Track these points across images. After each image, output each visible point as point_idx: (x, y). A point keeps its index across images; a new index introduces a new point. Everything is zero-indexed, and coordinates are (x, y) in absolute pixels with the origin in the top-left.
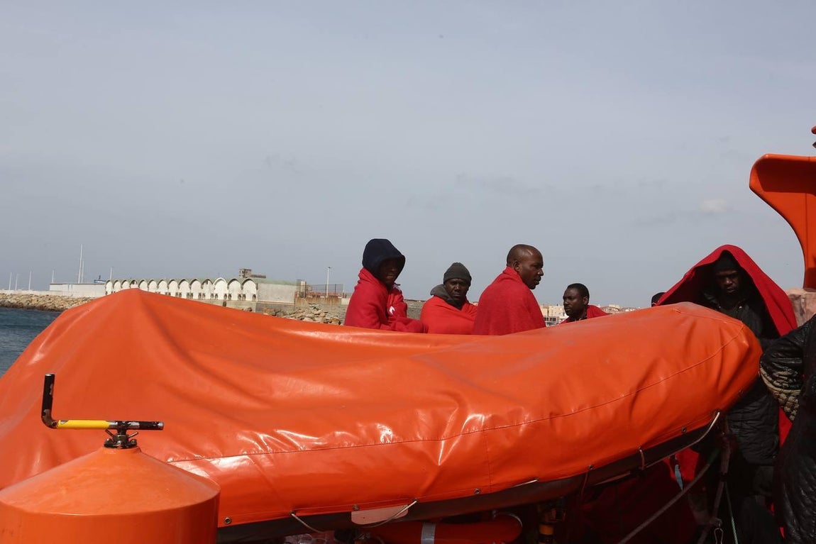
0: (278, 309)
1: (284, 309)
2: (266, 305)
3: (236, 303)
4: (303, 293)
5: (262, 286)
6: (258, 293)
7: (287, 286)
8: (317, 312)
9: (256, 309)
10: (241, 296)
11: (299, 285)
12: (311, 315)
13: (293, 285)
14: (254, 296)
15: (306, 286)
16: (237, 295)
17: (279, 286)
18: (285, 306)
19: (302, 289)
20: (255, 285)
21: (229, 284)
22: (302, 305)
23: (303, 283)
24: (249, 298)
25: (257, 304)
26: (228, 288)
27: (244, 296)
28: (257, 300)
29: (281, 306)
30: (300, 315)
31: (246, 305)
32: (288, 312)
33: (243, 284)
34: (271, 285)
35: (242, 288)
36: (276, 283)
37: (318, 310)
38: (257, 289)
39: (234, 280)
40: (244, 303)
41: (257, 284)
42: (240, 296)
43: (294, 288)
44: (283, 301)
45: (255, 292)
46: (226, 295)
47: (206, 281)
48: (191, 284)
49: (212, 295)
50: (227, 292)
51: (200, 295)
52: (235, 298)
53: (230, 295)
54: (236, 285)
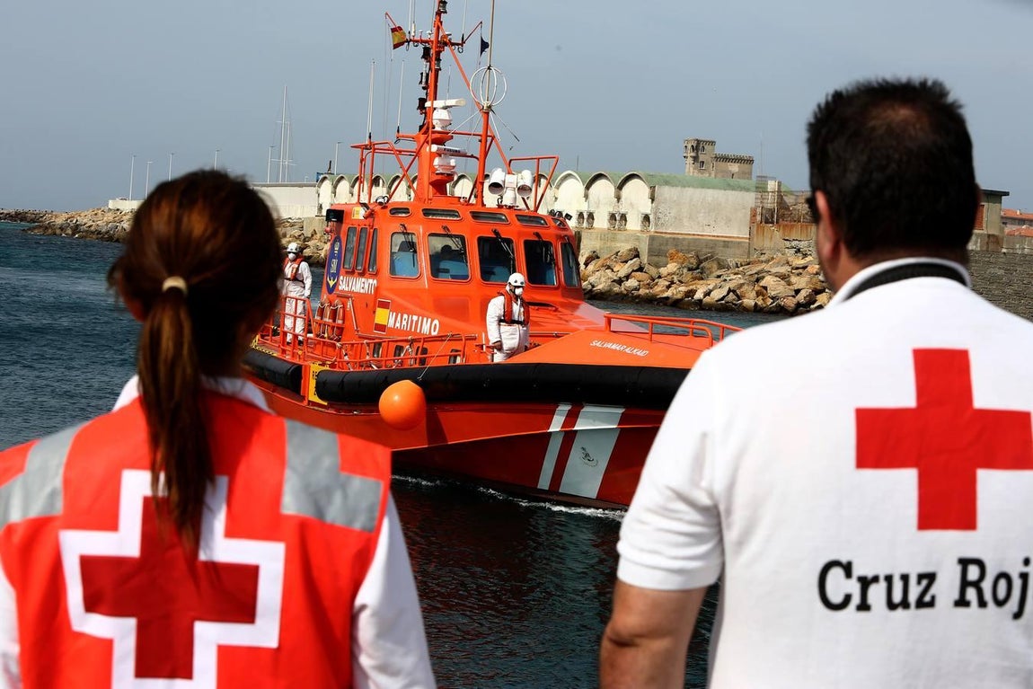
0: (705, 252)
1: (720, 254)
2: (676, 241)
3: (603, 236)
4: (771, 211)
5: (665, 192)
6: (656, 210)
7: (730, 193)
8: (800, 262)
9: (651, 252)
10: (618, 219)
11: (761, 189)
12: (784, 270)
13: (748, 190)
14: (646, 218)
15: (780, 195)
16: (607, 217)
17: (711, 194)
18: (726, 244)
19: (771, 202)
20: (647, 191)
21: (588, 187)
22: (767, 244)
23: (772, 185)
24: (634, 224)
25: (652, 239)
26: (586, 196)
27: (624, 217)
28: (652, 229)
29: (714, 244)
30: (755, 269)
31: (627, 241)
32: (731, 261)
33: (620, 187)
34: (689, 191)
35: (619, 198)
37: (805, 255)
38: (653, 199)
40: (620, 236)
41: (653, 188)
42: (613, 217)
43: (750, 199)
44: (720, 231)
45: (647, 207)
46: (581, 215)
50: (584, 208)
52: (601, 222)
53: (591, 216)
54: (603, 189)
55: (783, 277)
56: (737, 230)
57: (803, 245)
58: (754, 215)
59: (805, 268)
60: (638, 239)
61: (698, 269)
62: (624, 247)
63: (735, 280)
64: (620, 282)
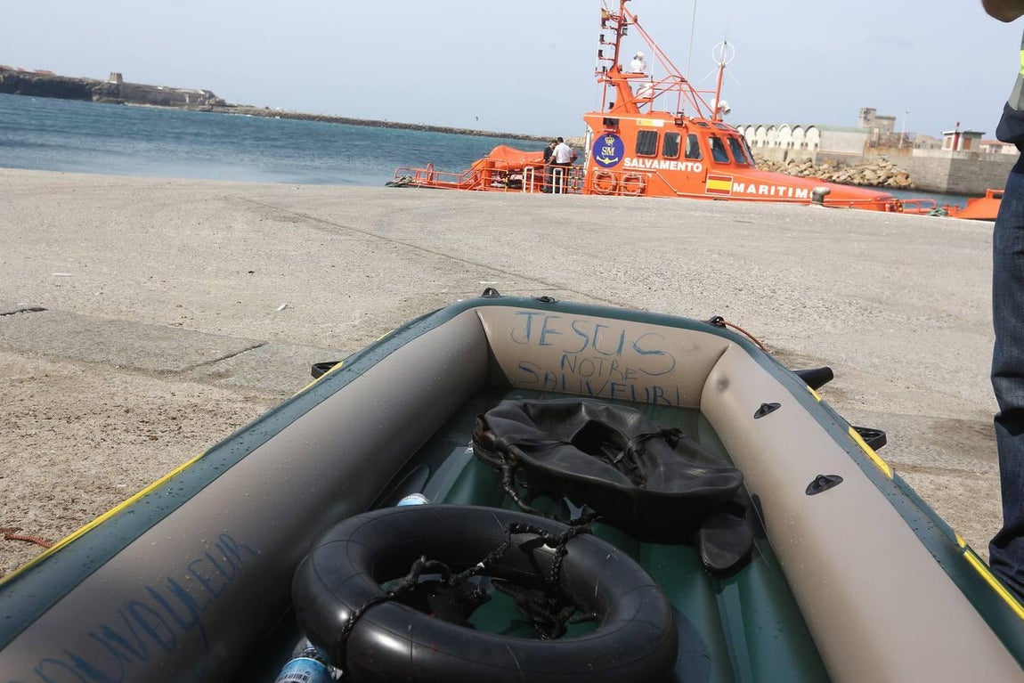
0: (842, 160)
1: (848, 161)
2: (828, 155)
3: (799, 153)
4: (875, 142)
5: (826, 133)
6: (821, 141)
7: (856, 134)
8: (884, 165)
9: (817, 160)
10: (804, 145)
12: (875, 167)
13: (864, 133)
14: (816, 145)
15: (880, 135)
16: (800, 144)
17: (847, 135)
18: (852, 157)
19: (875, 138)
20: (818, 133)
21: (793, 131)
22: (870, 157)
23: (876, 132)
24: (811, 147)
25: (818, 154)
26: (792, 135)
27: (807, 144)
28: (819, 149)
29: (846, 157)
30: (861, 168)
31: (807, 155)
32: (853, 164)
33: (806, 131)
34: (837, 133)
35: (805, 136)
36: (844, 130)
38: (820, 136)
39: (798, 126)
40: (805, 152)
41: (820, 132)
42: (802, 144)
43: (865, 137)
44: (849, 151)
45: (817, 140)
46: (789, 144)
47: (771, 127)
48: (756, 131)
49: (776, 143)
50: (791, 141)
51: (764, 142)
52: (797, 147)
53: (793, 144)
54: (800, 132)
55: (874, 171)
56: (858, 151)
57: (886, 157)
58: (866, 144)
59: (885, 167)
60: (812, 154)
61: (837, 168)
62: (805, 157)
63: (851, 172)
64: (802, 172)
